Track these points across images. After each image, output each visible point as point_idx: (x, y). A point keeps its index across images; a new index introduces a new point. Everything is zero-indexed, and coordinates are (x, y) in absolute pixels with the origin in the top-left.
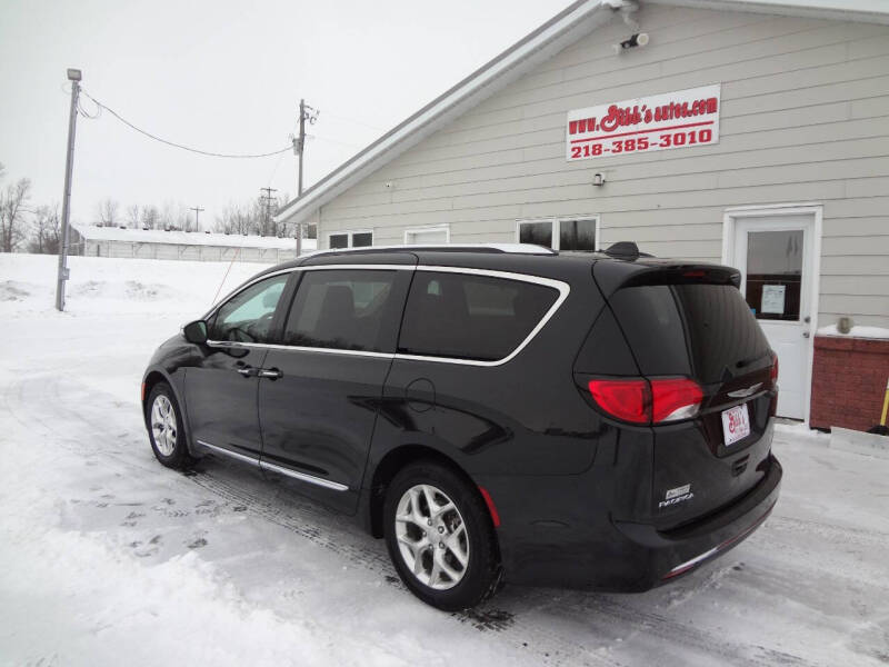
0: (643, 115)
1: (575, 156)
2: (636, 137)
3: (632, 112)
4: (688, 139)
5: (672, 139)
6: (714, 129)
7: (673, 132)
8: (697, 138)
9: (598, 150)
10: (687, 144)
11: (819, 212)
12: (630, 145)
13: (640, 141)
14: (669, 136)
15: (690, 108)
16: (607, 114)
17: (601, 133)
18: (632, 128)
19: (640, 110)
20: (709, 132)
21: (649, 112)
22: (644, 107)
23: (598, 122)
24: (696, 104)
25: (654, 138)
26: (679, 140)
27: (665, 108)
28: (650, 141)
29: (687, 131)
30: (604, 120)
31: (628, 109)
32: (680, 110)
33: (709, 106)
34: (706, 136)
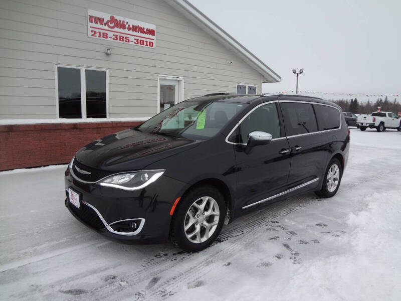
0: (127, 26)
1: (93, 35)
2: (124, 36)
3: (122, 23)
4: (145, 43)
5: (139, 41)
6: (154, 42)
7: (140, 39)
8: (148, 44)
9: (105, 35)
10: (144, 46)
11: (183, 80)
12: (121, 39)
13: (126, 38)
14: (138, 40)
15: (145, 30)
16: (109, 19)
17: (106, 27)
18: (121, 30)
19: (125, 23)
20: (153, 43)
21: (129, 26)
22: (127, 23)
23: (105, 21)
24: (147, 30)
25: (132, 38)
26: (142, 43)
27: (136, 27)
28: (130, 39)
29: (145, 40)
30: (108, 21)
31: (120, 21)
32: (141, 30)
33: (151, 32)
34: (151, 44)
